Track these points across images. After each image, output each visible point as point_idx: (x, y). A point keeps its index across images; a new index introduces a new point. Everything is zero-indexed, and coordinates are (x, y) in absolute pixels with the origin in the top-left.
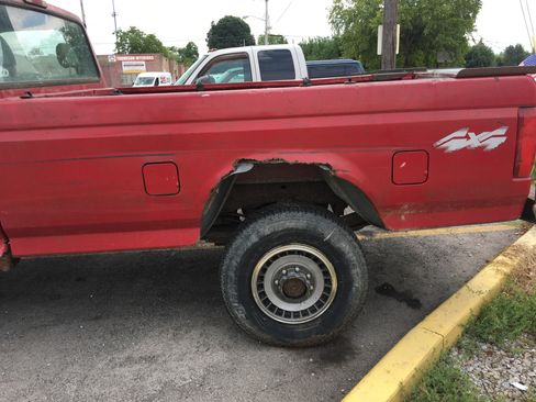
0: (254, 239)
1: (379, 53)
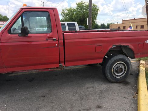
0: (113, 61)
1: (87, 25)
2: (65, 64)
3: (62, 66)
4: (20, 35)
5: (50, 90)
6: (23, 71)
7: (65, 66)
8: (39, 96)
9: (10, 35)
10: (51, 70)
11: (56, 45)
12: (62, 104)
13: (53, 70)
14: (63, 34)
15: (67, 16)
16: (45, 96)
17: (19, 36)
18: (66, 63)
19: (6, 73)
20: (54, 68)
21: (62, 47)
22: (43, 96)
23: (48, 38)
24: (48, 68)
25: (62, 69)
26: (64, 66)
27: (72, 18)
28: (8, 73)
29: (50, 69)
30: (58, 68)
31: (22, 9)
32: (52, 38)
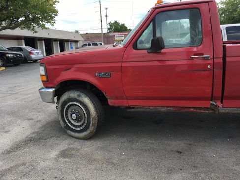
2: (222, 102)
3: (216, 106)
4: (149, 51)
5: (190, 144)
6: (149, 106)
7: (223, 107)
8: (172, 151)
9: (136, 51)
10: (195, 110)
11: (209, 67)
12: (213, 174)
13: (198, 111)
14: (224, 47)
15: (222, 13)
16: (181, 153)
17: (148, 53)
18: (224, 101)
19: (127, 107)
20: (200, 108)
21: (219, 72)
22: (179, 153)
23: (195, 55)
24: (190, 107)
25: (215, 112)
26: (221, 106)
27: (234, 17)
28: (129, 108)
29: (192, 109)
30: (207, 108)
31: (155, 9)
32: (203, 54)
